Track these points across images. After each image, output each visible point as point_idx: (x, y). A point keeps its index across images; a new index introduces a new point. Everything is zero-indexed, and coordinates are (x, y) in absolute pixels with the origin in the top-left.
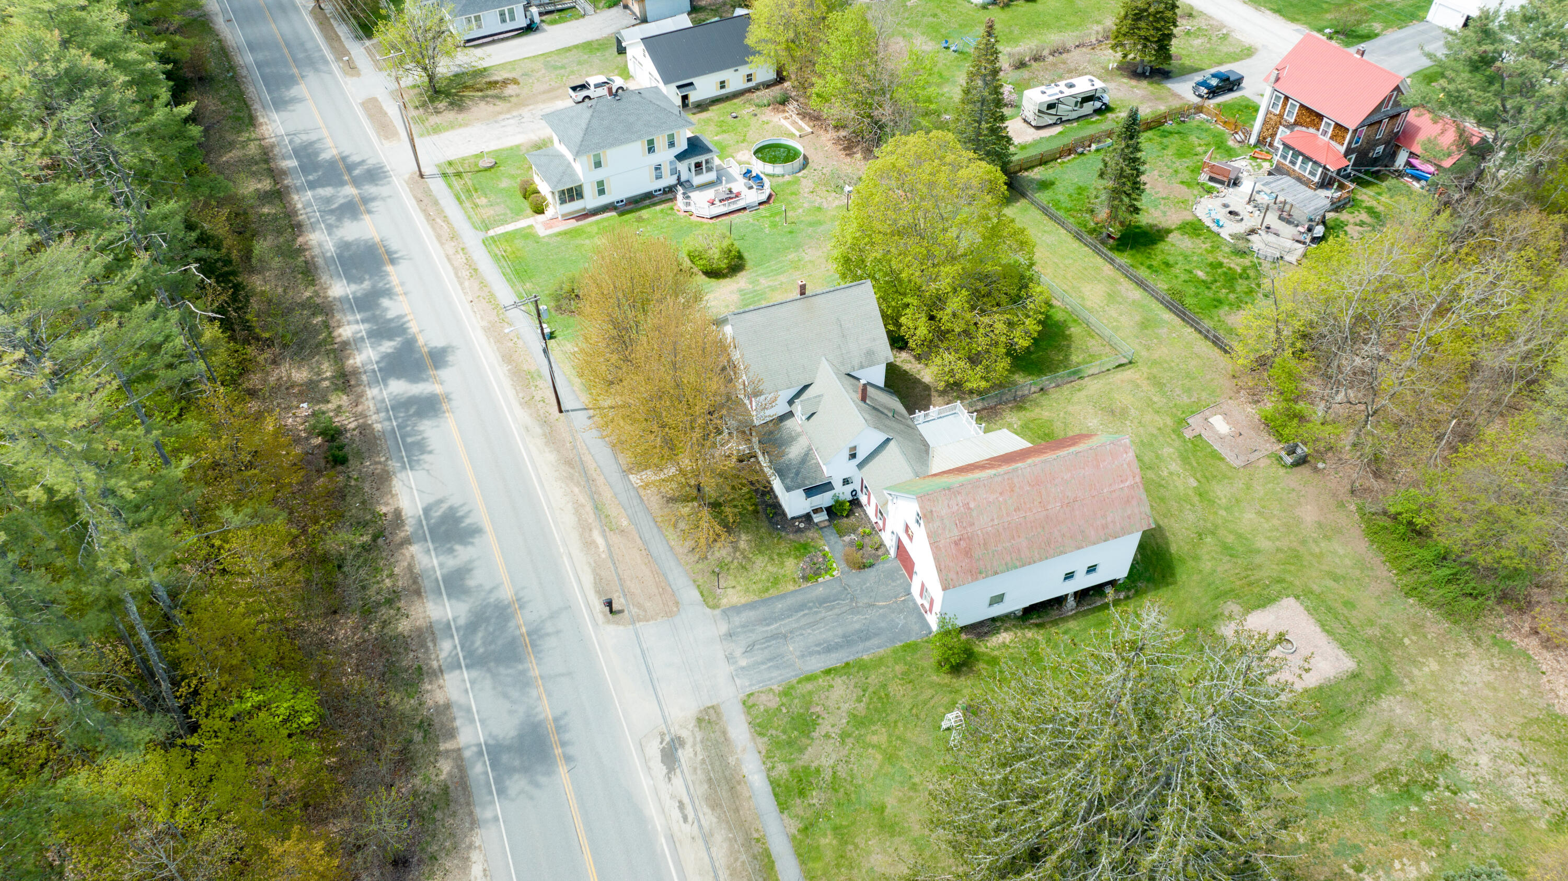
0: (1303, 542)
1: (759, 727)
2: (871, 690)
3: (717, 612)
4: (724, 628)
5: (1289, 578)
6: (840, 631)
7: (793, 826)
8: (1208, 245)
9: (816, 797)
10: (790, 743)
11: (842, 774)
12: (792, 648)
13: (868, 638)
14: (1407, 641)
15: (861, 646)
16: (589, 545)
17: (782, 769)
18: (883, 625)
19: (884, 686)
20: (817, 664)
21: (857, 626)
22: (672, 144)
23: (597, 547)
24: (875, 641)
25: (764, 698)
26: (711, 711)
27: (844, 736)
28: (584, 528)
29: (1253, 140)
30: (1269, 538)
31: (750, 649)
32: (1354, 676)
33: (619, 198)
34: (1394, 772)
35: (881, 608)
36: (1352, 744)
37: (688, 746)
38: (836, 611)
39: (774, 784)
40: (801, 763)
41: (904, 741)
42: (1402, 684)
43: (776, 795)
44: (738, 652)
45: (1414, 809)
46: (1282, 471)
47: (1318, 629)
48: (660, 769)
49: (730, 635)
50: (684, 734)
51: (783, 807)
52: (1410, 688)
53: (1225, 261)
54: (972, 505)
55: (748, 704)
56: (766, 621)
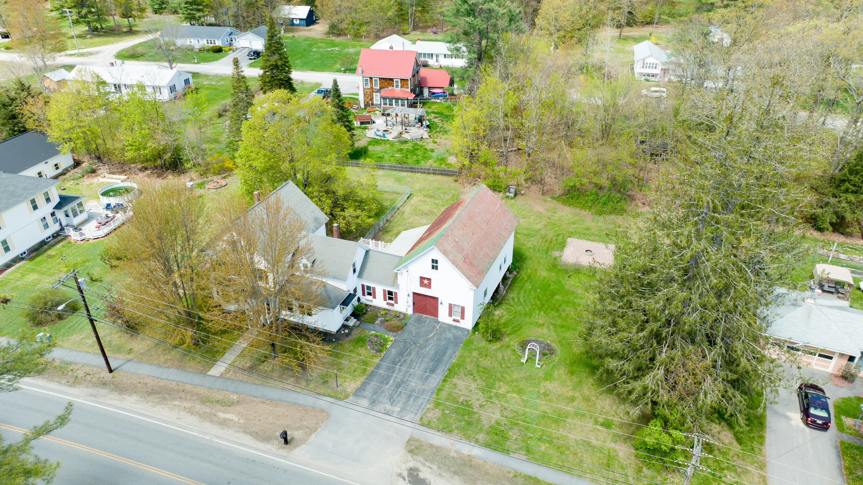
0: (549, 218)
1: (445, 429)
2: (475, 372)
3: (351, 398)
4: (365, 402)
5: (560, 232)
6: (427, 360)
7: (520, 455)
9: (513, 434)
10: (469, 424)
11: (510, 416)
12: (414, 383)
13: (445, 353)
15: (445, 358)
16: (224, 423)
17: (481, 436)
18: (443, 343)
19: (478, 366)
20: (435, 380)
21: (432, 352)
22: (48, 200)
23: (231, 420)
24: (449, 352)
25: (429, 415)
26: (412, 442)
27: (489, 400)
28: (211, 418)
29: (363, 106)
30: (537, 224)
31: (392, 400)
32: (618, 248)
33: (22, 251)
35: (433, 337)
37: (421, 467)
38: (413, 353)
39: (487, 445)
40: (487, 427)
41: (516, 381)
43: (495, 450)
44: (388, 407)
46: (513, 201)
47: (590, 242)
49: (373, 402)
50: (412, 464)
51: (506, 452)
53: (402, 148)
54: (457, 240)
55: (426, 425)
56: (385, 381)
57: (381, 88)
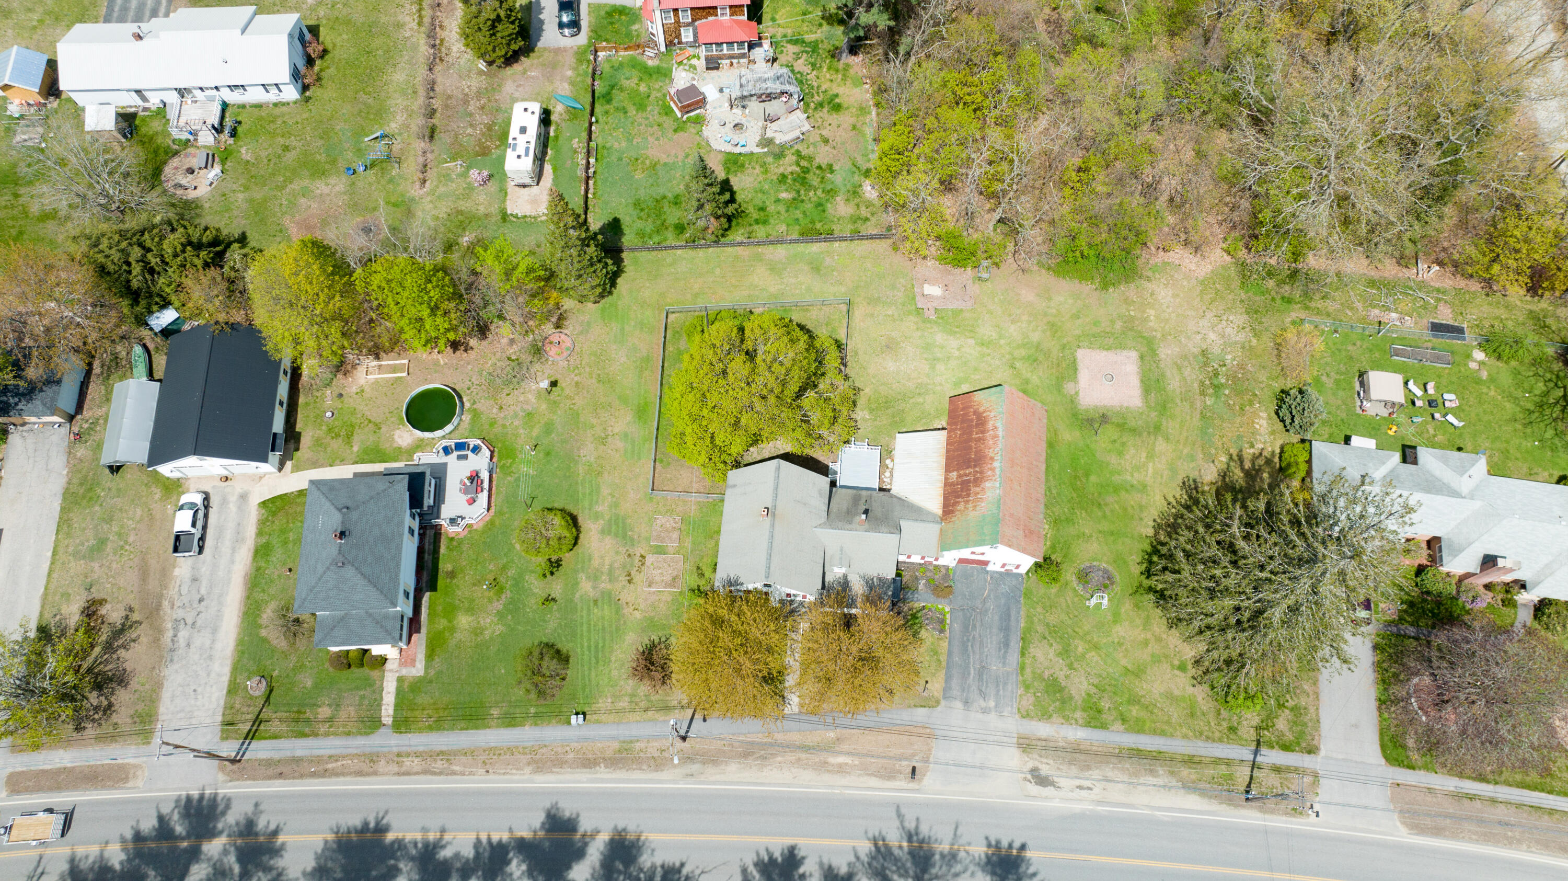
0: (1045, 315)
1: (1045, 716)
2: (1047, 634)
3: (943, 703)
4: (958, 705)
5: (1065, 341)
6: (995, 630)
7: (1118, 726)
8: (758, 170)
9: (1105, 704)
10: (1063, 702)
11: (1096, 681)
12: (995, 667)
13: (1009, 616)
14: (1132, 313)
15: (1013, 623)
16: (841, 769)
17: (1078, 715)
18: (1003, 601)
19: (1048, 625)
20: (1014, 657)
21: (996, 618)
23: (846, 764)
24: (1013, 613)
25: (1024, 703)
26: (1021, 741)
27: (1071, 666)
28: (823, 766)
29: (663, 49)
30: (1033, 331)
31: (983, 694)
32: (1142, 357)
34: (1202, 383)
35: (989, 595)
36: (1178, 391)
37: (1040, 766)
38: (978, 625)
39: (1088, 725)
40: (1080, 702)
41: (1088, 633)
42: (1155, 337)
43: (1095, 727)
44: (982, 703)
45: (1227, 392)
47: (1105, 353)
48: (1049, 791)
49: (966, 702)
50: (1030, 765)
51: (1103, 726)
52: (1159, 335)
53: (781, 170)
55: (1026, 716)
56: (965, 673)
57: (694, 20)
